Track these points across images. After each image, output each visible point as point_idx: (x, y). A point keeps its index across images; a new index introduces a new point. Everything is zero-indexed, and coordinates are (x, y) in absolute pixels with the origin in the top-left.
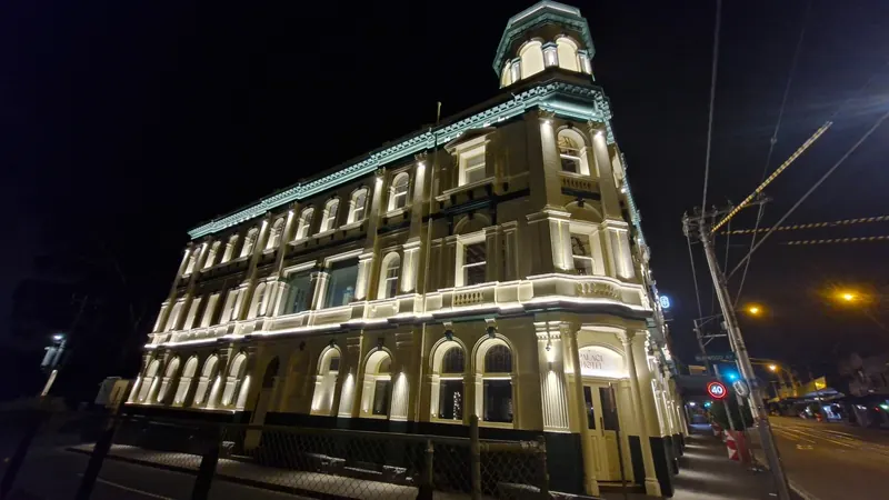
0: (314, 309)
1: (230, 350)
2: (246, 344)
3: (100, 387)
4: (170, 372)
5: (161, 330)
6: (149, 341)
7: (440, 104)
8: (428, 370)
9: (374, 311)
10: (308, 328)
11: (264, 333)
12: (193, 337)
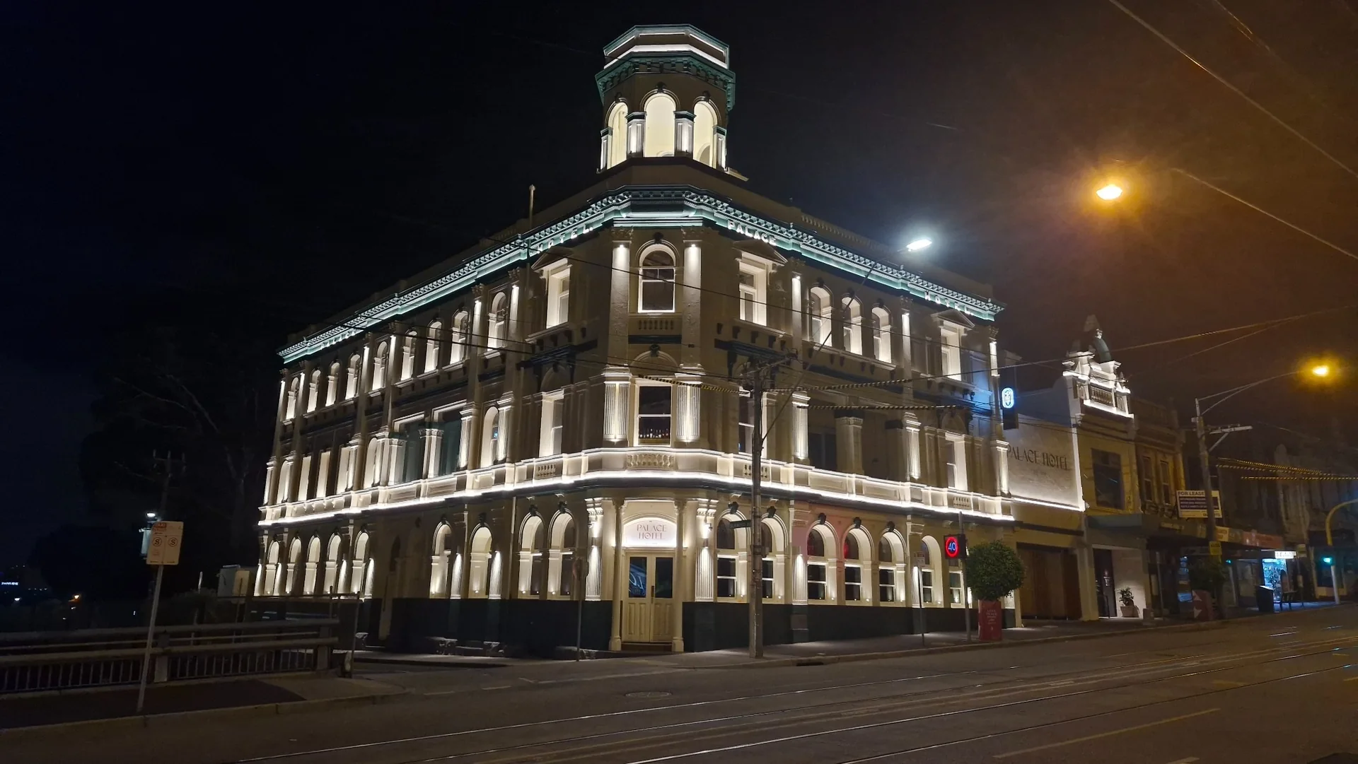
0: (426, 477)
1: (351, 528)
2: (366, 520)
3: (218, 579)
4: (293, 557)
5: (273, 501)
6: (262, 516)
7: (533, 188)
8: (518, 547)
9: (478, 480)
10: (423, 501)
11: (381, 506)
12: (310, 511)
